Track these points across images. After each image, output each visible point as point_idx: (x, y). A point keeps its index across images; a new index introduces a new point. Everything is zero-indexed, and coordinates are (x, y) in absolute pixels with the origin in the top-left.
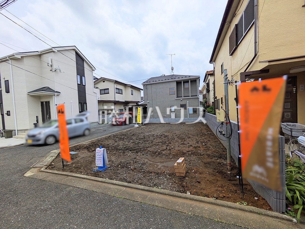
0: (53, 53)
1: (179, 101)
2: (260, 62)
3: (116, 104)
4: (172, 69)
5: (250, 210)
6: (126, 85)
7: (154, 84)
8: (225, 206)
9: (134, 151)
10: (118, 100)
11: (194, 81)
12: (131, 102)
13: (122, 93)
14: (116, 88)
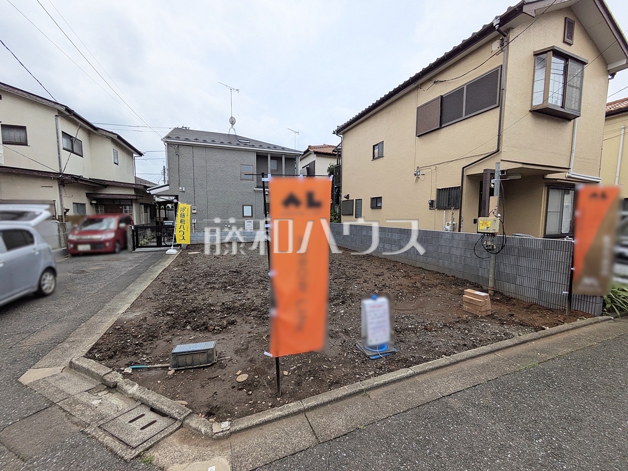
1: (262, 195)
2: (502, 160)
3: (64, 186)
4: (233, 122)
6: (96, 129)
7: (202, 148)
11: (291, 159)
12: (113, 184)
13: (81, 154)
14: (63, 132)
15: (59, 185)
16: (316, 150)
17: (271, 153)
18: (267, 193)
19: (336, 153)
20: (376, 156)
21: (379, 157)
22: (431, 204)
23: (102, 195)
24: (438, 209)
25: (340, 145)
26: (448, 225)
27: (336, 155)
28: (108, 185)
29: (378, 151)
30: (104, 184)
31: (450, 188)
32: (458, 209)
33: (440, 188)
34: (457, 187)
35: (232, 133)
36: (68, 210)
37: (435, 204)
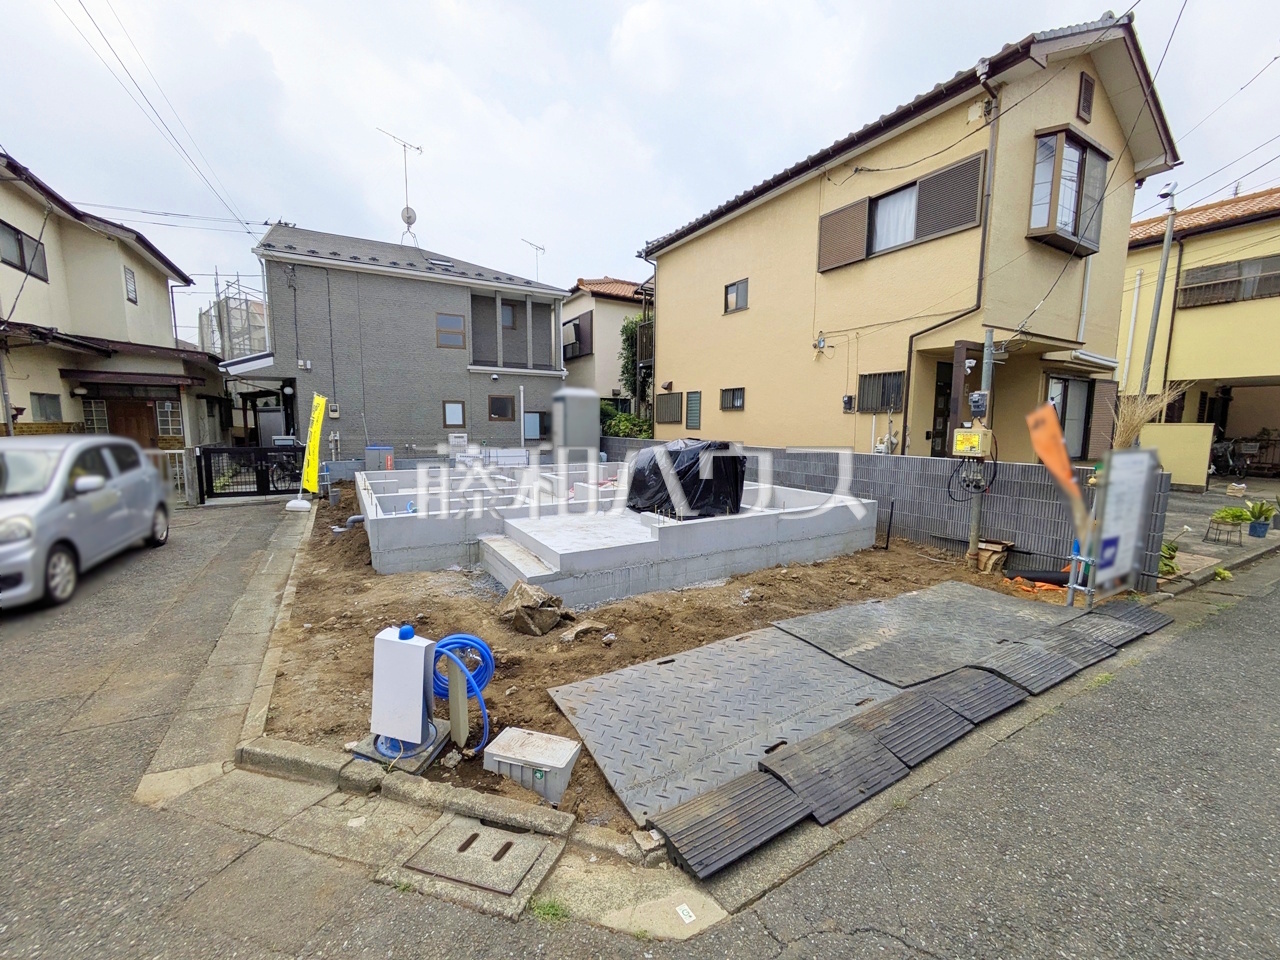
1: (485, 380)
2: (984, 325)
4: (409, 218)
11: (545, 307)
12: (130, 348)
15: (1, 351)
16: (596, 289)
17: (502, 292)
18: (495, 376)
19: (643, 298)
20: (732, 305)
21: (738, 309)
22: (849, 403)
23: (103, 376)
24: (862, 413)
25: (652, 281)
26: (882, 442)
27: (639, 302)
28: (116, 352)
29: (736, 297)
30: (105, 350)
31: (885, 374)
32: (900, 412)
33: (866, 373)
34: (900, 373)
35: (409, 242)
36: (20, 411)
37: (855, 404)
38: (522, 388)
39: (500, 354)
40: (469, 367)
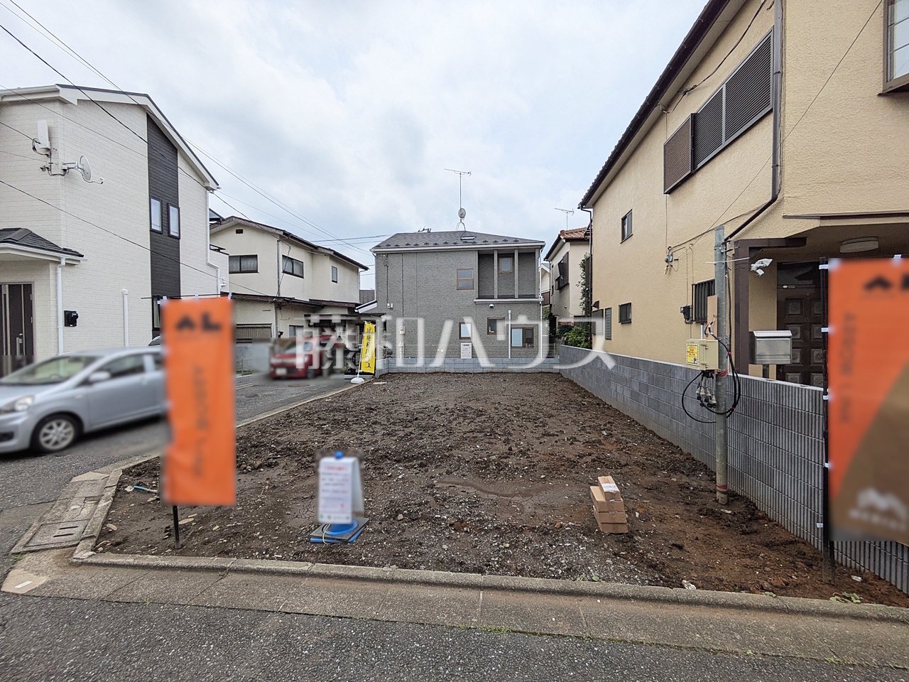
0: (57, 105)
1: (486, 308)
2: (785, 217)
4: (462, 216)
5: (878, 615)
6: (316, 248)
7: (412, 254)
8: (813, 611)
9: (409, 461)
10: (292, 297)
11: (528, 254)
12: (331, 304)
13: (301, 275)
14: (283, 256)
15: (276, 308)
16: (568, 236)
17: (498, 250)
18: (491, 305)
19: (584, 238)
20: (626, 234)
21: (628, 237)
22: (687, 313)
24: (697, 323)
25: (591, 225)
27: (587, 240)
28: (326, 305)
29: (627, 227)
30: (320, 305)
31: (709, 283)
33: (697, 283)
35: (461, 228)
36: (282, 333)
37: (693, 313)
38: (510, 311)
39: (496, 291)
40: (475, 300)
